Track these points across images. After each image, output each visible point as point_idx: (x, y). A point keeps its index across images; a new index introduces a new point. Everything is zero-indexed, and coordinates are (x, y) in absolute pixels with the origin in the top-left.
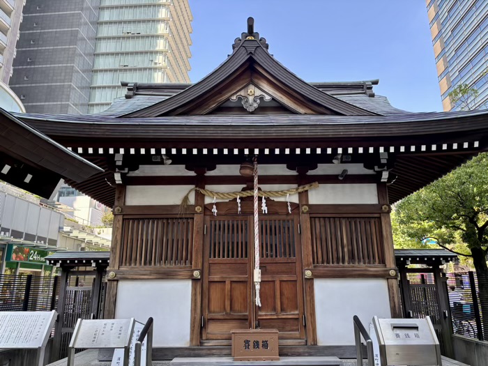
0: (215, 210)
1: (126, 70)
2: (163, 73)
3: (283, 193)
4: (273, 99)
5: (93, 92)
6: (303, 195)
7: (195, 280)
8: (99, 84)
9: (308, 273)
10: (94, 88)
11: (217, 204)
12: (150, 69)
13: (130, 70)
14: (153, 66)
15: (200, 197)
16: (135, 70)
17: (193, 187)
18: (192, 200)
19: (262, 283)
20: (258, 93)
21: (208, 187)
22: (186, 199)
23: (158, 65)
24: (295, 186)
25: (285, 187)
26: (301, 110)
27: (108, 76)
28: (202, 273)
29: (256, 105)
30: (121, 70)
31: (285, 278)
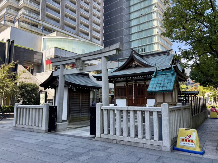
0: (129, 87)
1: (142, 16)
2: (157, 13)
3: (141, 83)
4: (137, 65)
5: (131, 29)
6: (145, 83)
7: (127, 99)
8: (133, 25)
9: (145, 98)
10: (131, 27)
11: (130, 86)
12: (151, 13)
13: (143, 16)
14: (153, 11)
15: (127, 84)
16: (145, 15)
17: (126, 82)
18: (126, 85)
19: (135, 99)
20: (135, 64)
21: (128, 82)
22: (125, 85)
23: (155, 10)
24: (144, 81)
25: (142, 81)
26: (143, 66)
27: (136, 21)
28: (128, 98)
29: (134, 66)
30: (140, 17)
31: (142, 98)
